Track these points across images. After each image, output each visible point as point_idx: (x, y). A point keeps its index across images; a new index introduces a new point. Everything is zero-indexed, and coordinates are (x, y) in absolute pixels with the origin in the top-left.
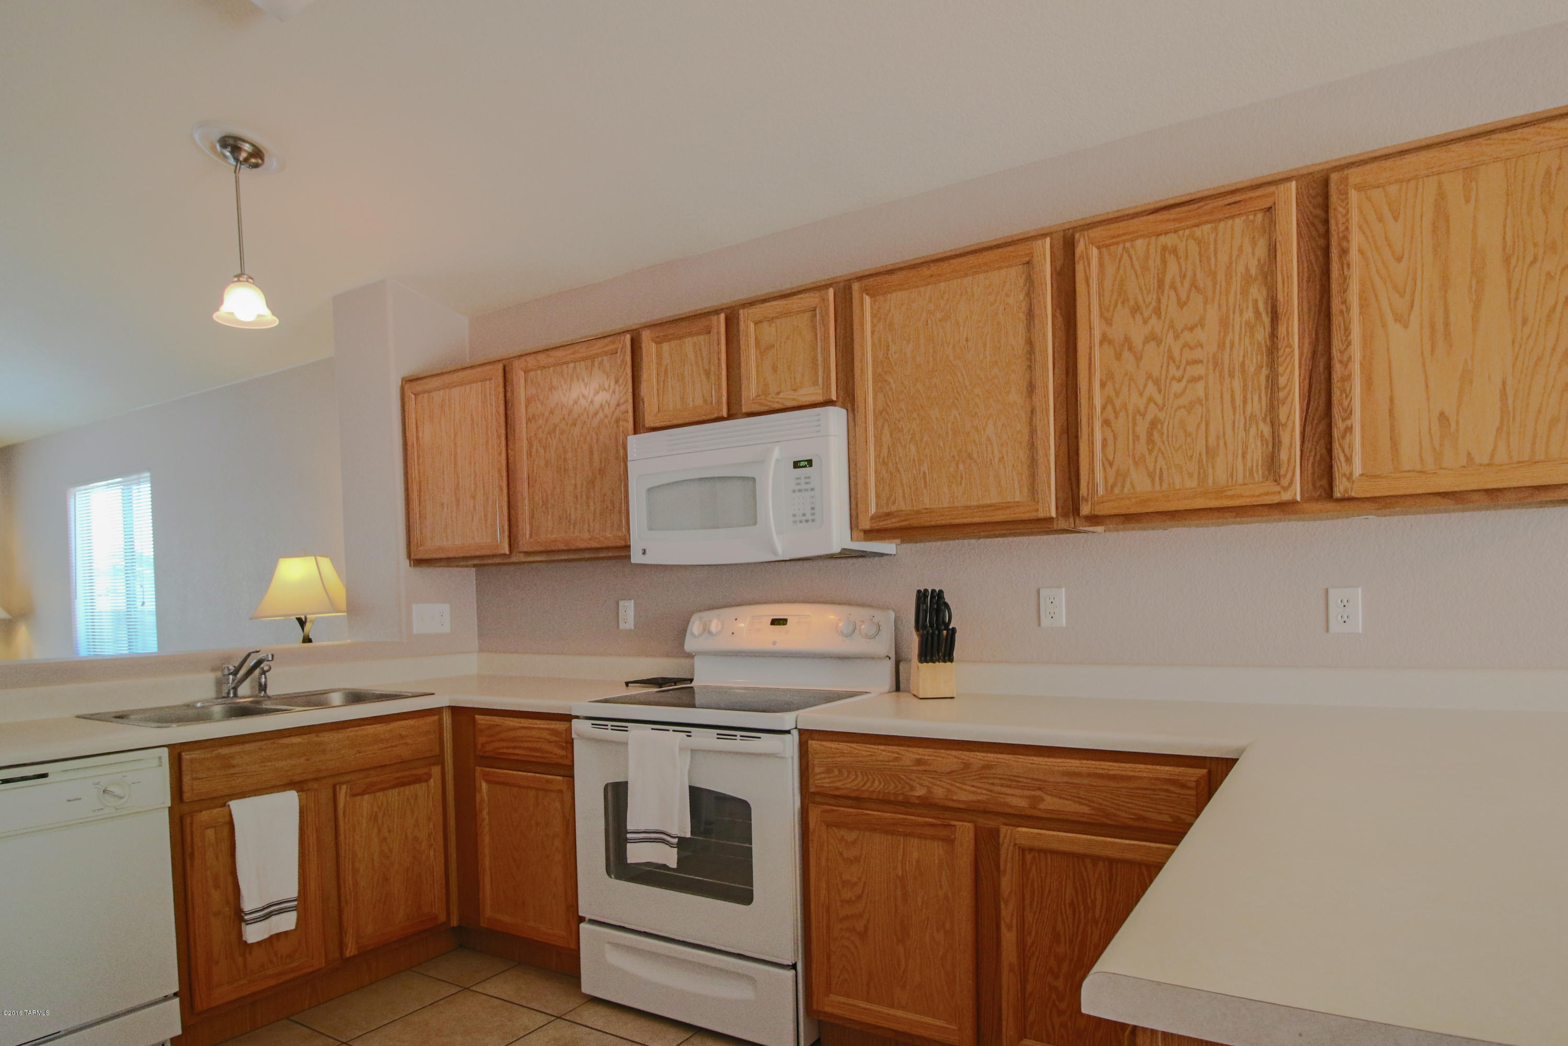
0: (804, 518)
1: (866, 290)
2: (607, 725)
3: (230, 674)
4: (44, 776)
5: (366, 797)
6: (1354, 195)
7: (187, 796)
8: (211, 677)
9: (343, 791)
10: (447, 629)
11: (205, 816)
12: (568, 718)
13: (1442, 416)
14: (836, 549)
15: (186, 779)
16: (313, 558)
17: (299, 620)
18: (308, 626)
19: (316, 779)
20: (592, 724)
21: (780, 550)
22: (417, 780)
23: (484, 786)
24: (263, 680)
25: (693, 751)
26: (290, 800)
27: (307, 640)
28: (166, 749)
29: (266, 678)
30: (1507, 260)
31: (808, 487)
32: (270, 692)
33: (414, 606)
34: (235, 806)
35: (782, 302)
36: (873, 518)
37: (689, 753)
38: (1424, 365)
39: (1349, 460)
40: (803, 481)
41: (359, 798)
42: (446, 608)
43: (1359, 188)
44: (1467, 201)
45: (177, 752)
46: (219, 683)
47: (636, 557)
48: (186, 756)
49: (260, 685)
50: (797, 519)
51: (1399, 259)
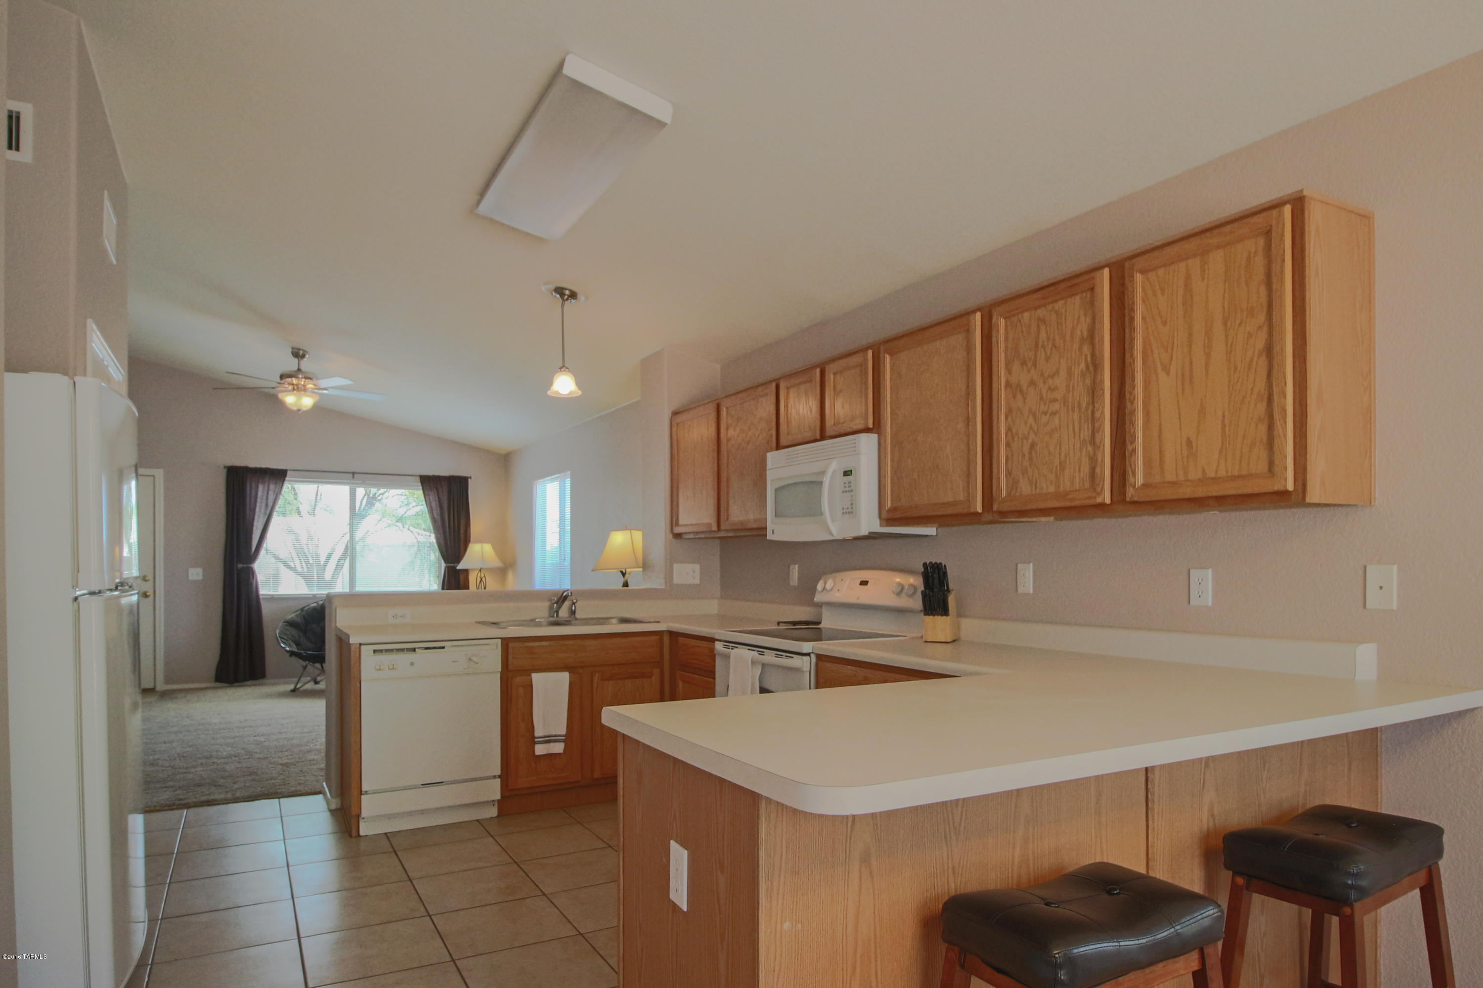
0: (848, 511)
1: (887, 351)
2: (729, 646)
3: (555, 603)
4: (443, 648)
5: (611, 682)
6: (1139, 277)
7: (510, 667)
8: (547, 604)
9: (596, 677)
10: (697, 581)
11: (518, 680)
12: (712, 640)
13: (1189, 442)
14: (864, 532)
15: (510, 658)
16: (629, 531)
17: (622, 572)
18: (627, 576)
19: (582, 667)
20: (724, 645)
21: (835, 533)
22: (643, 676)
23: (681, 684)
24: (574, 608)
25: (764, 665)
26: (564, 678)
27: (626, 584)
28: (500, 640)
29: (575, 607)
30: (1225, 323)
31: (850, 489)
32: (577, 616)
33: (676, 566)
34: (535, 677)
35: (845, 360)
36: (889, 511)
37: (761, 665)
38: (1178, 401)
39: (1134, 473)
40: (847, 485)
41: (606, 682)
42: (697, 567)
43: (1142, 272)
44: (1203, 279)
45: (506, 643)
46: (551, 608)
47: (770, 537)
48: (511, 645)
49: (572, 611)
50: (844, 511)
51: (1164, 323)
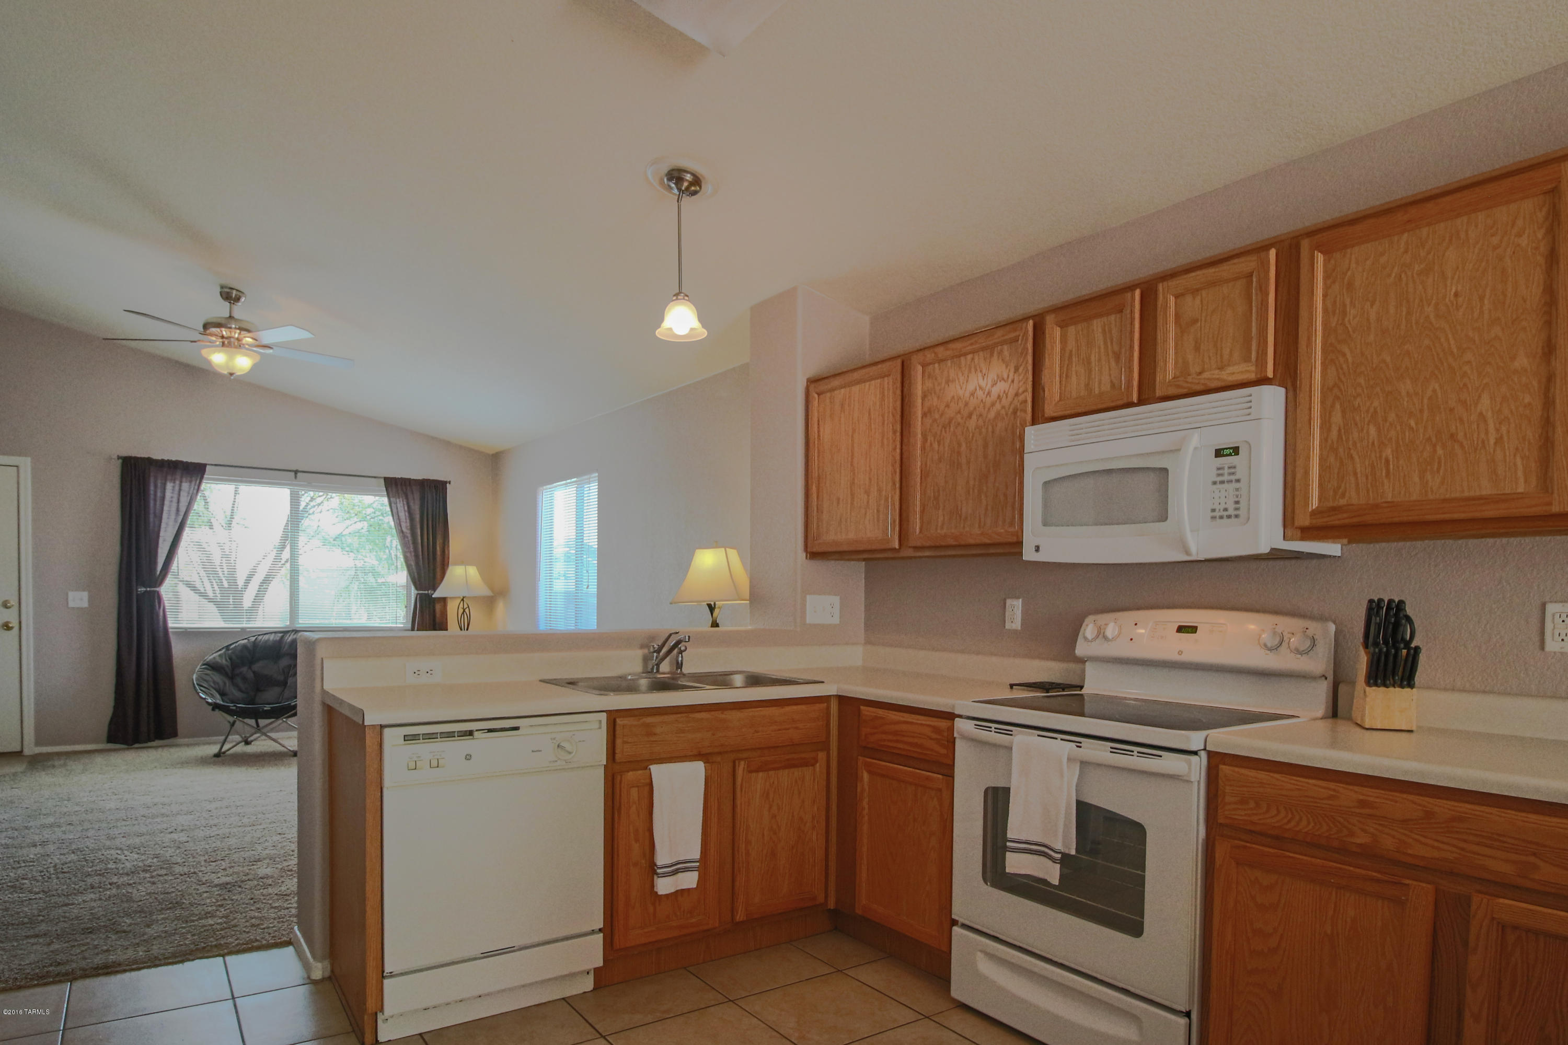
0: (1225, 513)
1: (1316, 248)
2: (988, 727)
3: (654, 652)
4: (517, 729)
5: (762, 775)
7: (618, 757)
8: (639, 653)
9: (740, 768)
10: (836, 620)
11: (632, 777)
12: (949, 716)
14: (1263, 549)
15: (619, 742)
16: (723, 549)
17: (709, 606)
18: (716, 612)
19: (721, 754)
20: (973, 724)
21: (1193, 548)
22: (805, 763)
23: (866, 776)
24: (680, 659)
25: (1085, 763)
26: (697, 771)
27: (715, 624)
28: (605, 714)
29: (682, 657)
31: (1233, 478)
32: (685, 670)
33: (808, 597)
34: (655, 770)
35: (1207, 272)
36: (1314, 513)
37: (1077, 762)
40: (1226, 471)
41: (757, 776)
42: (836, 600)
45: (613, 717)
46: (646, 659)
47: (1029, 554)
48: (619, 722)
49: (678, 663)
50: (1217, 514)
